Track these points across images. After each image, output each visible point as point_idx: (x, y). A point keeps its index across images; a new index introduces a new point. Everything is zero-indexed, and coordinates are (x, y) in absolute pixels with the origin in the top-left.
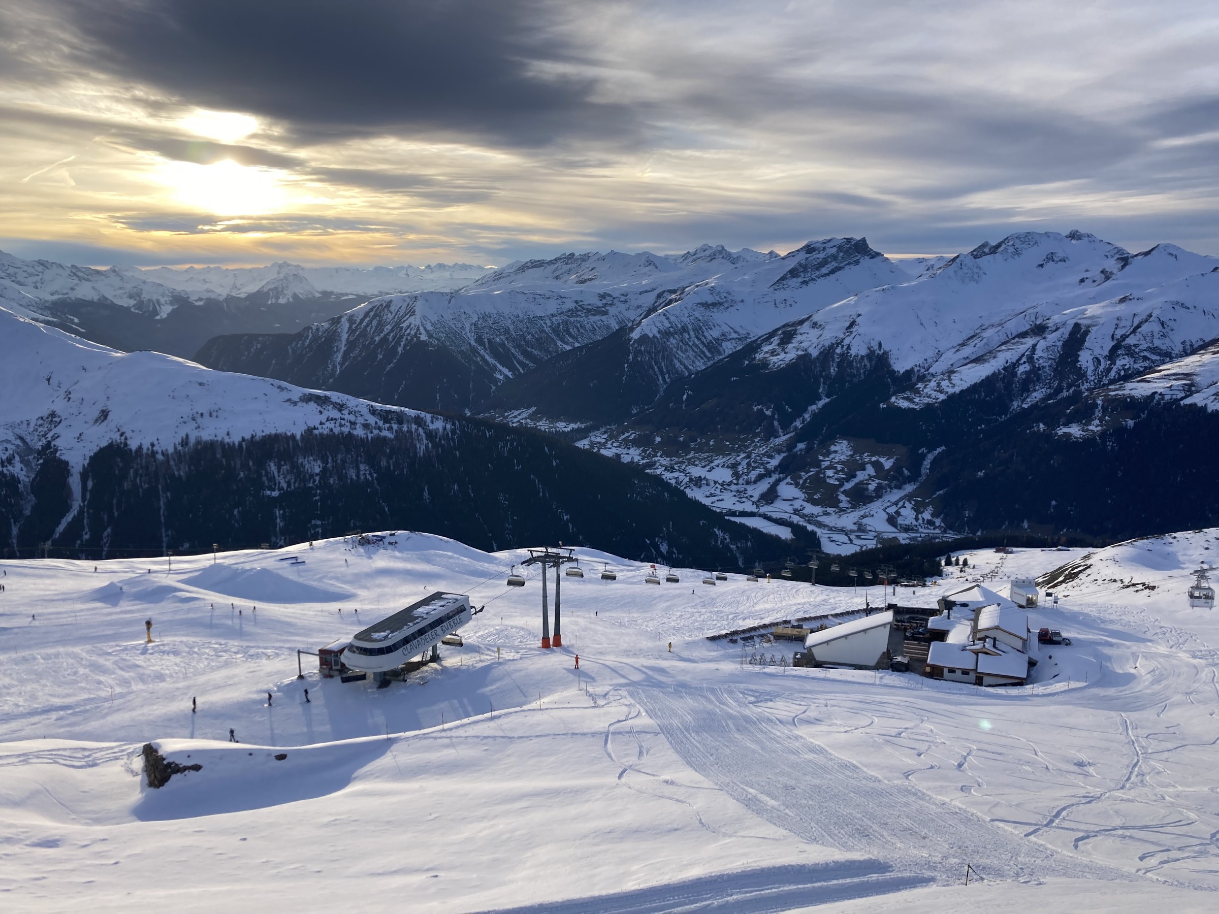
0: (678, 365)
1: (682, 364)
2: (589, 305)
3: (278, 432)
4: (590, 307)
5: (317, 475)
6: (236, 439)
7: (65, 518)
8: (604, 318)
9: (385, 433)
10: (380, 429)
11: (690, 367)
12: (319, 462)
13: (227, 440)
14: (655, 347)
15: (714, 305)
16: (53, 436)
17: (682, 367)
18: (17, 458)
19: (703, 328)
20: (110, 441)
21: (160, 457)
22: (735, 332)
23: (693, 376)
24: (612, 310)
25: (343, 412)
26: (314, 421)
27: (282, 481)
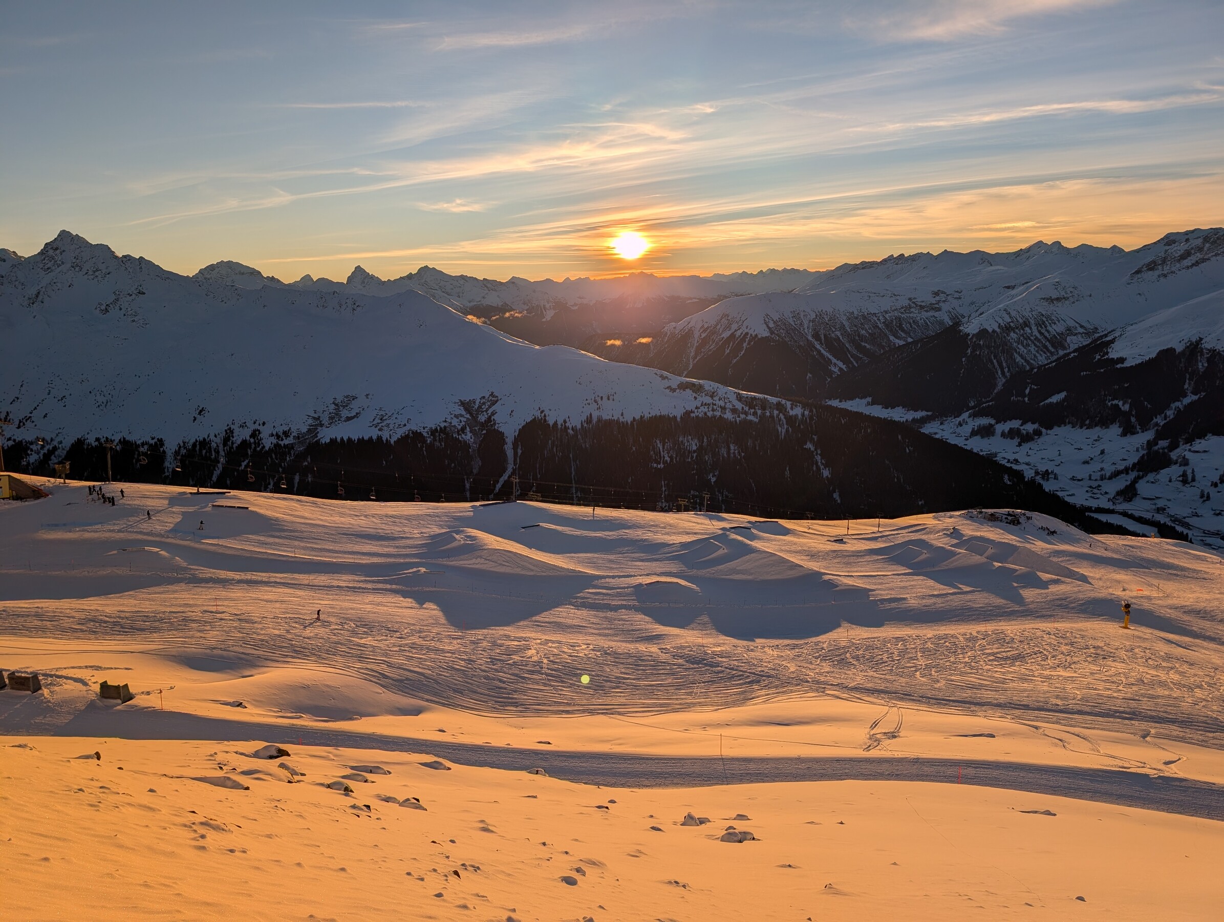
0: (1018, 359)
1: (1023, 358)
2: (923, 302)
3: (662, 414)
4: (923, 304)
5: (695, 452)
6: (628, 418)
7: (503, 477)
8: (937, 314)
9: (750, 417)
10: (746, 413)
11: (1032, 361)
12: (696, 441)
13: (621, 419)
14: (995, 341)
15: (1058, 299)
16: (492, 412)
17: (1023, 361)
18: (468, 429)
19: (1046, 322)
20: (534, 417)
21: (570, 431)
22: (1082, 326)
23: (1036, 370)
24: (945, 307)
25: (715, 398)
26: (691, 406)
27: (666, 456)
